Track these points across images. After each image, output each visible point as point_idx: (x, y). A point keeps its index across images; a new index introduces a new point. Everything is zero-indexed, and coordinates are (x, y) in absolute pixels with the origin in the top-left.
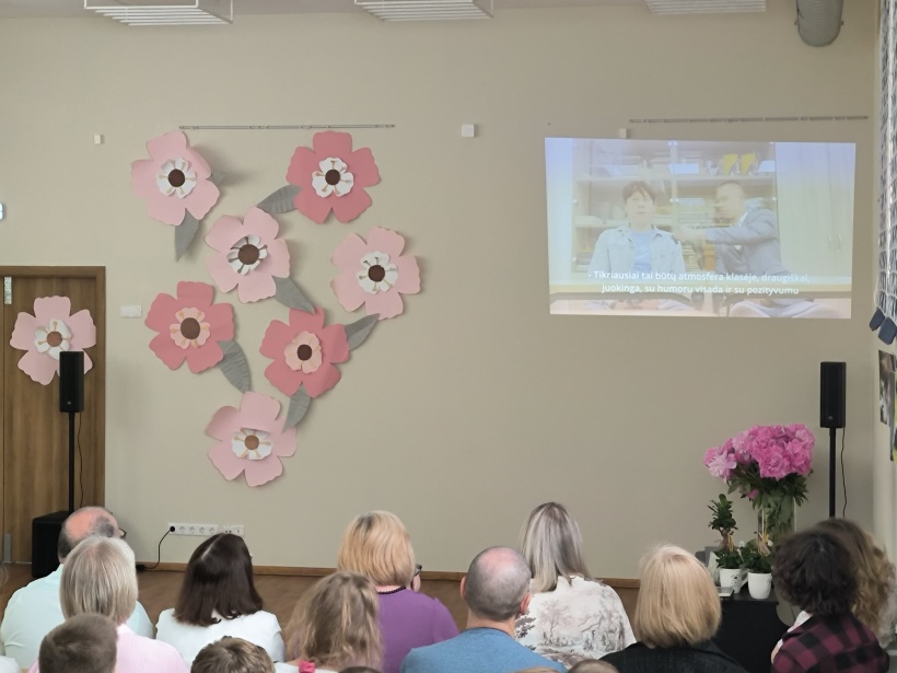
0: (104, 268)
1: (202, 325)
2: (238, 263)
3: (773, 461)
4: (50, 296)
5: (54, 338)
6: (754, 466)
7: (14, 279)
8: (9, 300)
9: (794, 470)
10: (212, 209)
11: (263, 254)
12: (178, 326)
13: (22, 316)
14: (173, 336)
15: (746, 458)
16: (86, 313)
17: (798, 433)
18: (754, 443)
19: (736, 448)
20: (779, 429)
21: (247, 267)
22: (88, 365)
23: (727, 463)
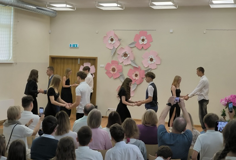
0: (97, 58)
1: (116, 69)
4: (87, 63)
7: (80, 59)
8: (79, 63)
11: (128, 55)
12: (111, 69)
14: (110, 71)
16: (94, 66)
18: (231, 98)
19: (227, 99)
21: (125, 58)
22: (94, 76)
23: (225, 102)
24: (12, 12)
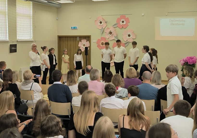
0: (91, 35)
2: (109, 35)
3: (190, 62)
4: (84, 39)
5: (84, 45)
6: (187, 63)
7: (79, 37)
8: (78, 40)
9: (194, 63)
10: (106, 27)
11: (113, 33)
12: (101, 43)
13: (80, 42)
14: (100, 45)
15: (186, 61)
16: (88, 42)
17: (194, 58)
18: (187, 59)
19: (184, 60)
20: (191, 57)
21: (110, 35)
22: (89, 49)
24: (31, 5)
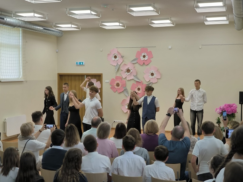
0: (102, 74)
1: (120, 84)
3: (229, 111)
4: (93, 79)
7: (87, 75)
10: (122, 63)
11: (131, 71)
12: (116, 84)
14: (115, 86)
16: (99, 82)
17: (234, 105)
18: (225, 107)
19: (222, 108)
23: (219, 111)
24: (21, 33)
